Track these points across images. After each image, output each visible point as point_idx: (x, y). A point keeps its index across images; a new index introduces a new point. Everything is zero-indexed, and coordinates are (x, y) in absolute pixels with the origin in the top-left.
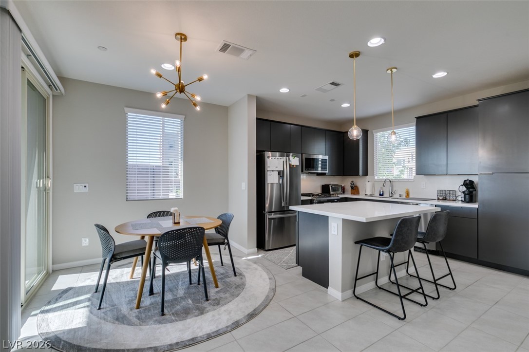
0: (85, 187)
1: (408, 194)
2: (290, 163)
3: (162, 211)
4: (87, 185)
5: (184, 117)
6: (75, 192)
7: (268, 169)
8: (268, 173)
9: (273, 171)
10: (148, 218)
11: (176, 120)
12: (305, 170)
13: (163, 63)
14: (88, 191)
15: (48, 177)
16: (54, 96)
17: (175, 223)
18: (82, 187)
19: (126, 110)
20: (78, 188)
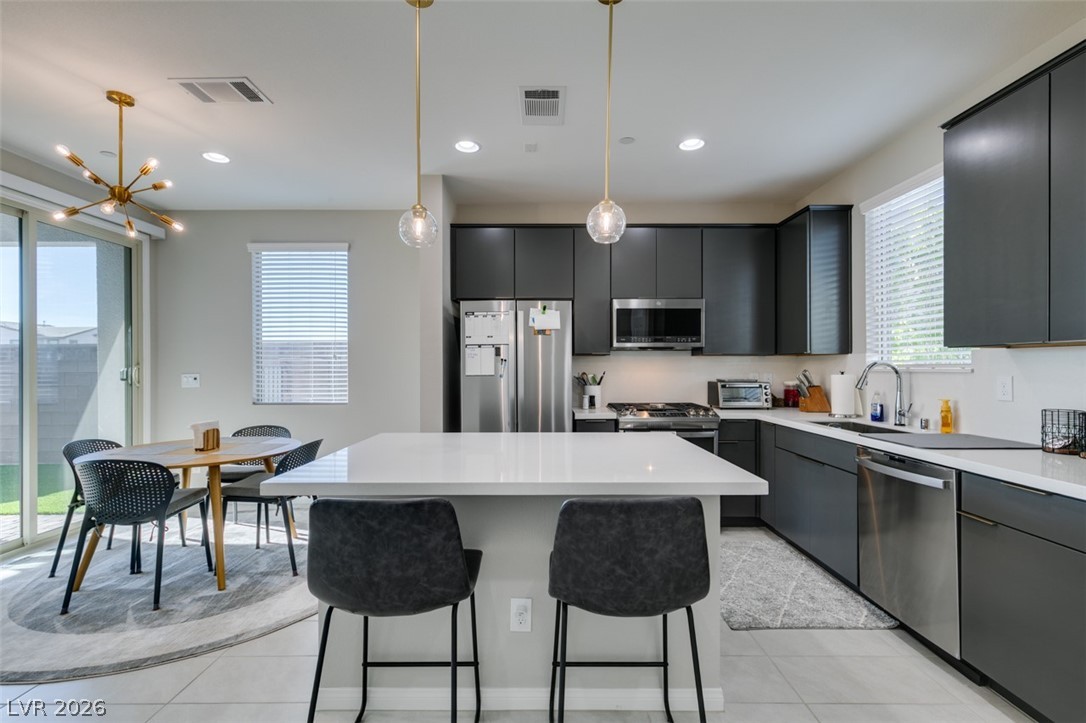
0: (195, 379)
1: (948, 420)
2: (531, 324)
3: (268, 426)
4: (197, 376)
5: (347, 245)
6: (183, 386)
7: (468, 341)
8: (468, 351)
9: (480, 346)
10: (234, 435)
11: (333, 253)
12: (618, 342)
13: (204, 152)
14: (198, 385)
15: (138, 364)
16: (155, 242)
17: (196, 450)
18: (191, 379)
19: (251, 247)
20: (187, 381)
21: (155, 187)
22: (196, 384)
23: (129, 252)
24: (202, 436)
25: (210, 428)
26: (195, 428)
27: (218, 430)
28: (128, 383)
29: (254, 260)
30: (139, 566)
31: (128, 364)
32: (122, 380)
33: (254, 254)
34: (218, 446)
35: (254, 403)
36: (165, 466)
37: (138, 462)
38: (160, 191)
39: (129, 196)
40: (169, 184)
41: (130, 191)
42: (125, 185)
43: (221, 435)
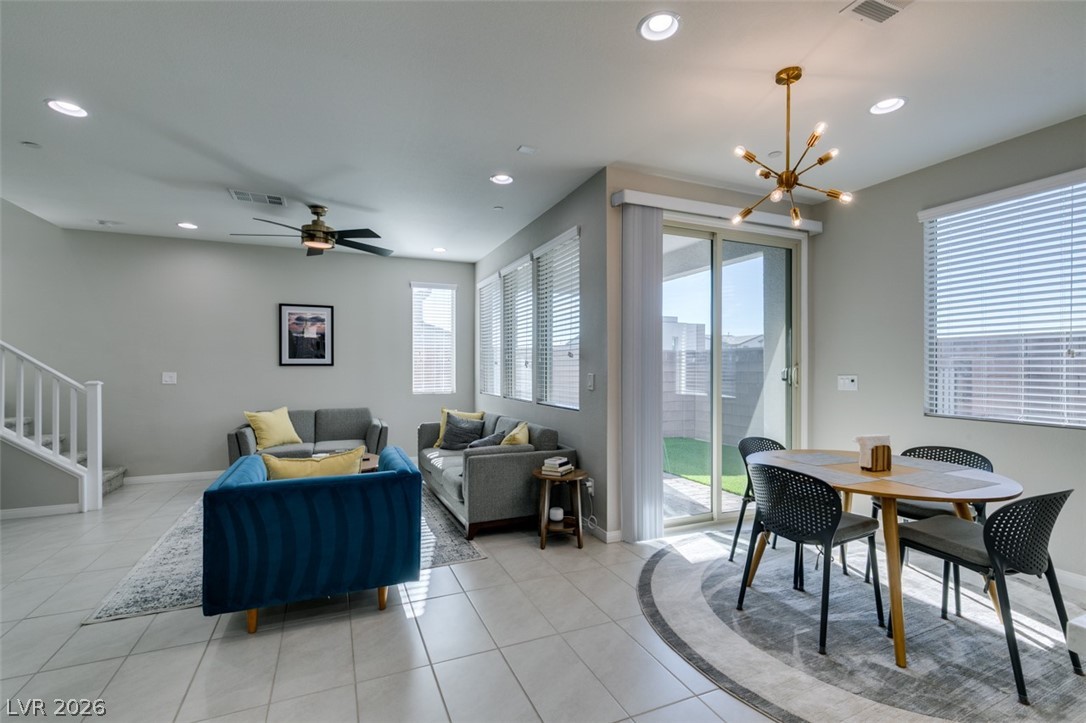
0: (853, 381)
3: (953, 449)
4: (855, 378)
6: (839, 388)
10: (904, 454)
11: (1068, 189)
13: (871, 107)
14: (856, 389)
15: (797, 364)
16: (813, 238)
17: (863, 468)
18: (848, 381)
19: (923, 216)
20: (843, 383)
21: (821, 161)
22: (853, 387)
23: (789, 252)
24: (870, 452)
25: (879, 444)
26: (861, 440)
27: (889, 448)
28: (787, 384)
29: (927, 230)
30: (802, 584)
31: (789, 365)
32: (783, 379)
33: (927, 225)
34: (889, 468)
35: (926, 415)
36: (831, 485)
37: (804, 475)
38: (826, 164)
39: (796, 178)
40: (834, 153)
41: (797, 172)
42: (791, 169)
43: (893, 453)
